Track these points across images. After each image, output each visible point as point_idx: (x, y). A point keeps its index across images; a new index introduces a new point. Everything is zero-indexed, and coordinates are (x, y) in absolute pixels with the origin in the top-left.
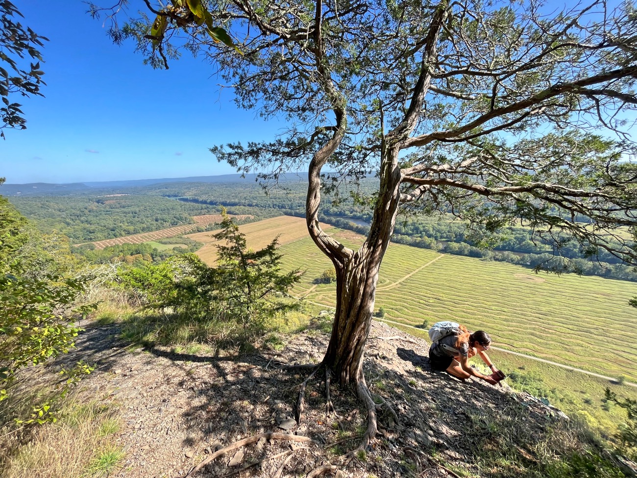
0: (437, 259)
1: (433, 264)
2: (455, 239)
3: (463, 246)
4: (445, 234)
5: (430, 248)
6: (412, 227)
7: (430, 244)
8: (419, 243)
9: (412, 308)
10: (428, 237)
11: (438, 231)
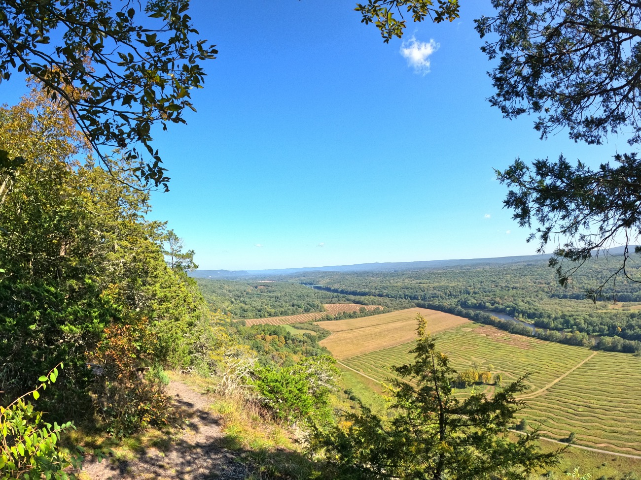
0: (589, 358)
1: (586, 364)
2: (607, 332)
3: (616, 340)
4: (597, 327)
5: (582, 345)
6: (562, 320)
7: (581, 341)
8: (570, 339)
9: (559, 419)
10: (581, 332)
11: (590, 324)
